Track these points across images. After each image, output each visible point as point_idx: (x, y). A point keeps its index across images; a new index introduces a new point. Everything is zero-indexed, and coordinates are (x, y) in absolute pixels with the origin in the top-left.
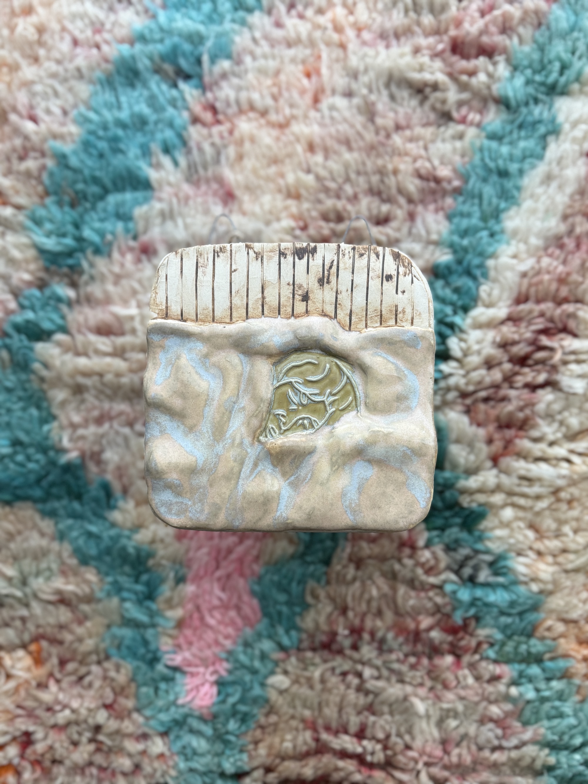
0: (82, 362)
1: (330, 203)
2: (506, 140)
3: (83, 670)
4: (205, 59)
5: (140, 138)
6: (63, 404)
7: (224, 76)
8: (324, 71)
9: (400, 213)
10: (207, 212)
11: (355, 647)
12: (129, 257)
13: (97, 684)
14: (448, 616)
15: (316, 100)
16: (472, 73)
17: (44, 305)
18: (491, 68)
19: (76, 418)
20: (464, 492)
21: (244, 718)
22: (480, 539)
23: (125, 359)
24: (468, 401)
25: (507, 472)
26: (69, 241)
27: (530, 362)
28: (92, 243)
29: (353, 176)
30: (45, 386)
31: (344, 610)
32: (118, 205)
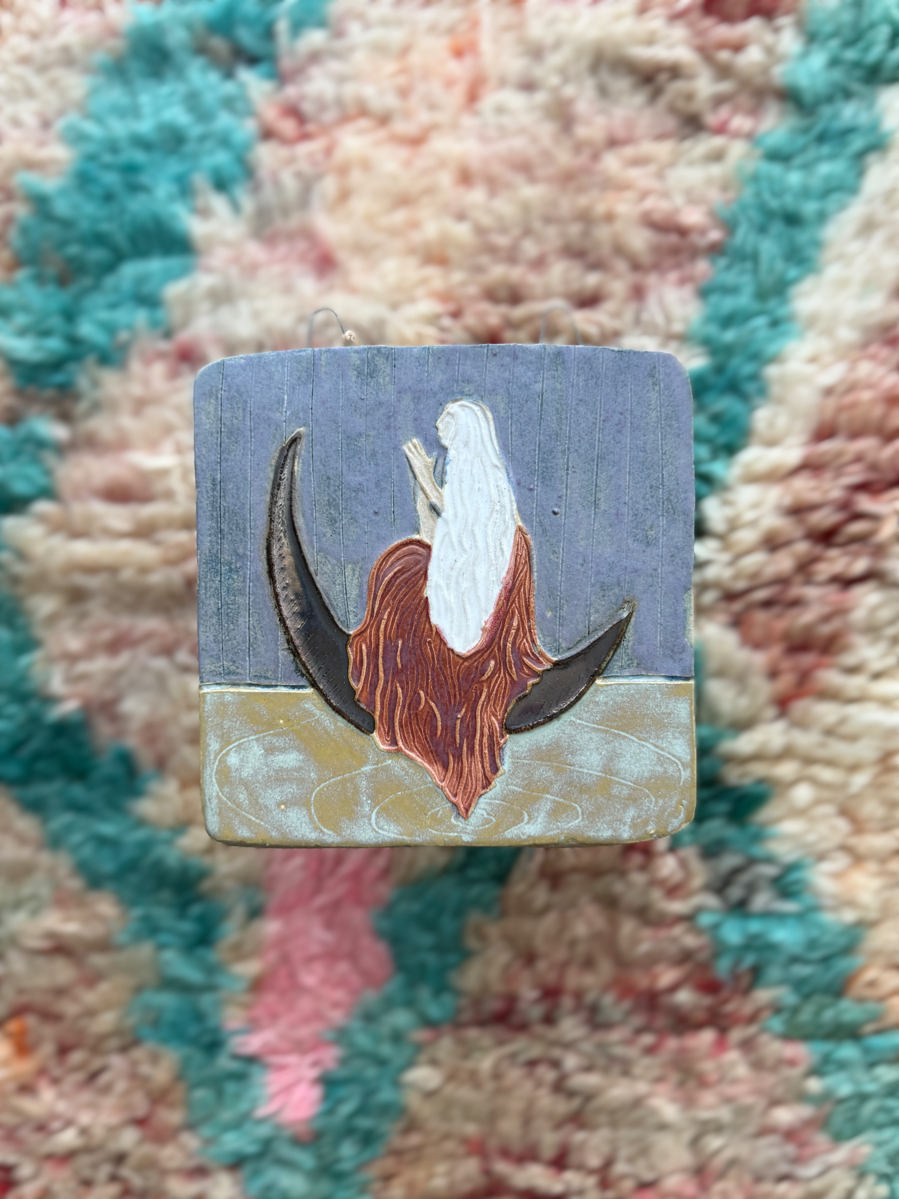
0: (83, 549)
1: (498, 272)
2: (798, 161)
3: (97, 1063)
4: (282, 27)
5: (174, 166)
6: (52, 620)
7: (315, 57)
8: (486, 45)
9: (618, 287)
10: (288, 289)
11: (549, 1020)
12: (158, 370)
13: (121, 1086)
14: (705, 966)
15: (473, 97)
16: (738, 47)
17: (16, 454)
18: (769, 38)
19: (75, 643)
20: (730, 759)
21: (368, 1139)
22: (758, 837)
23: (157, 543)
24: (737, 606)
25: (801, 724)
26: (55, 344)
27: (840, 538)
28: (93, 348)
29: (537, 225)
30: (21, 590)
31: (529, 958)
32: (141, 280)
